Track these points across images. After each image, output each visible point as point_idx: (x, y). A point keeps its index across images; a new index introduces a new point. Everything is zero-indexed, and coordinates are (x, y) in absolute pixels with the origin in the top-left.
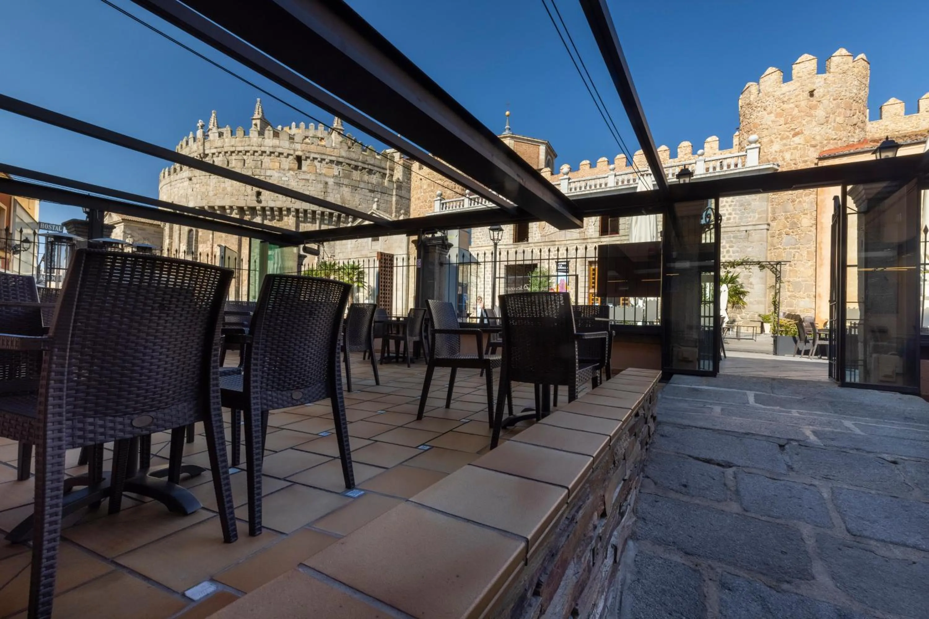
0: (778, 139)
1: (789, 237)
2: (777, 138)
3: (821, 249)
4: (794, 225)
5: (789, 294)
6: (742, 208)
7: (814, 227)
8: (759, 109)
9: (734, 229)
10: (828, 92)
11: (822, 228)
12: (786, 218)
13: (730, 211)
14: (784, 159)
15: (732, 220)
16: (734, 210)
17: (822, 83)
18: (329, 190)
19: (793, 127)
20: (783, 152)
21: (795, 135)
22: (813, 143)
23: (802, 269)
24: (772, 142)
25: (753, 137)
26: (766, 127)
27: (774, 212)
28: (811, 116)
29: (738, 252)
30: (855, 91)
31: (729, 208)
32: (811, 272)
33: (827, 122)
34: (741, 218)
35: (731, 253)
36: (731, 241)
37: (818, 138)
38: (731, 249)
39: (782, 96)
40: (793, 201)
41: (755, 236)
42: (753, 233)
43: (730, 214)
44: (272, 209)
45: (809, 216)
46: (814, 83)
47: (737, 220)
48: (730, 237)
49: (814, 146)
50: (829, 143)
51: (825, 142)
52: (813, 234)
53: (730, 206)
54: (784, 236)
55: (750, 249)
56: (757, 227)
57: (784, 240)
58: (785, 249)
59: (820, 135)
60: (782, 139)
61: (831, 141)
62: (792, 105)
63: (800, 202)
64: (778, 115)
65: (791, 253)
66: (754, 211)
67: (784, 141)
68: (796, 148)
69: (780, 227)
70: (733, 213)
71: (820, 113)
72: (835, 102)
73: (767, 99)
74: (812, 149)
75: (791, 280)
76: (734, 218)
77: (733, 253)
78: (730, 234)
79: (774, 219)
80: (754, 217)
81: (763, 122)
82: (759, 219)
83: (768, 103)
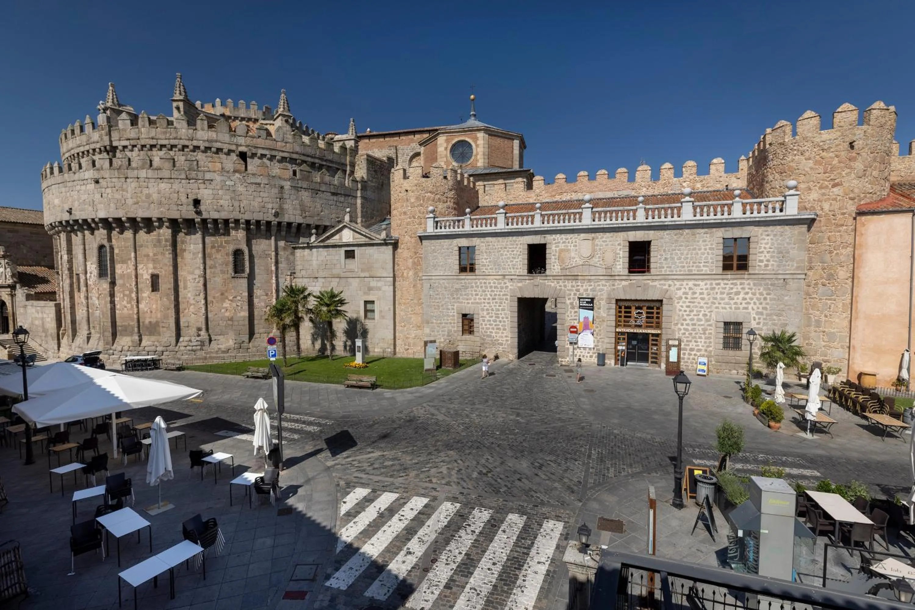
0: (817, 188)
1: (826, 288)
2: (815, 186)
3: (857, 302)
4: (831, 277)
5: (824, 344)
6: (781, 255)
7: (851, 280)
8: (795, 152)
9: (771, 276)
10: (867, 145)
11: (859, 282)
12: (824, 269)
13: (768, 258)
14: (822, 209)
15: (770, 267)
16: (772, 257)
17: (862, 135)
18: (285, 196)
19: (832, 177)
20: (821, 201)
21: (834, 186)
22: (852, 195)
23: (837, 320)
24: (810, 189)
25: (792, 183)
26: (804, 172)
27: (810, 261)
28: (850, 168)
29: (774, 299)
30: (888, 145)
31: (767, 255)
32: (846, 323)
33: (865, 175)
34: (778, 266)
35: (768, 301)
36: (769, 289)
37: (856, 190)
38: (768, 297)
39: (822, 144)
40: (831, 252)
41: (793, 285)
42: (791, 282)
43: (768, 261)
44: (215, 221)
45: (845, 269)
46: (855, 135)
47: (775, 268)
48: (767, 284)
49: (852, 199)
50: (865, 197)
51: (862, 195)
52: (849, 287)
53: (768, 252)
54: (820, 286)
55: (786, 298)
56: (795, 276)
57: (820, 291)
58: (820, 299)
59: (858, 188)
60: (821, 188)
61: (868, 195)
62: (831, 154)
63: (837, 254)
64: (816, 163)
65: (827, 304)
66: (792, 260)
67: (823, 191)
68: (835, 199)
69: (817, 277)
70: (771, 259)
71: (859, 165)
72: (872, 155)
73: (806, 144)
74: (851, 202)
75: (826, 330)
76: (773, 265)
77: (771, 300)
78: (767, 281)
79: (811, 268)
80: (792, 266)
81: (801, 167)
82: (798, 268)
83: (806, 148)
